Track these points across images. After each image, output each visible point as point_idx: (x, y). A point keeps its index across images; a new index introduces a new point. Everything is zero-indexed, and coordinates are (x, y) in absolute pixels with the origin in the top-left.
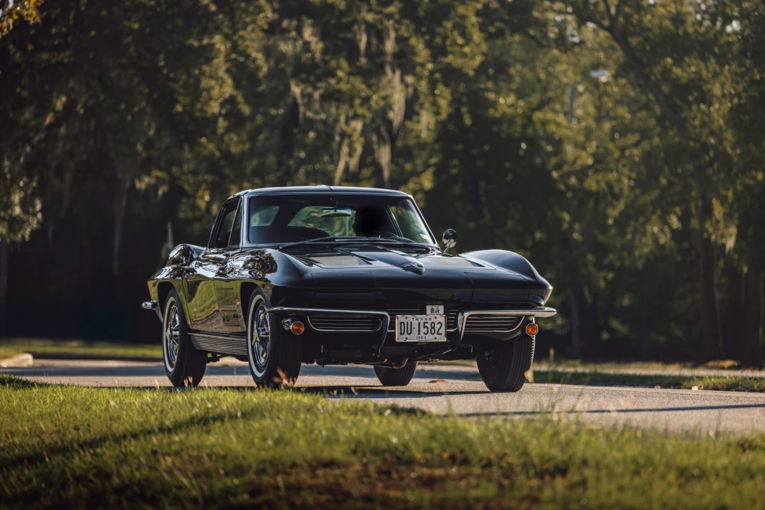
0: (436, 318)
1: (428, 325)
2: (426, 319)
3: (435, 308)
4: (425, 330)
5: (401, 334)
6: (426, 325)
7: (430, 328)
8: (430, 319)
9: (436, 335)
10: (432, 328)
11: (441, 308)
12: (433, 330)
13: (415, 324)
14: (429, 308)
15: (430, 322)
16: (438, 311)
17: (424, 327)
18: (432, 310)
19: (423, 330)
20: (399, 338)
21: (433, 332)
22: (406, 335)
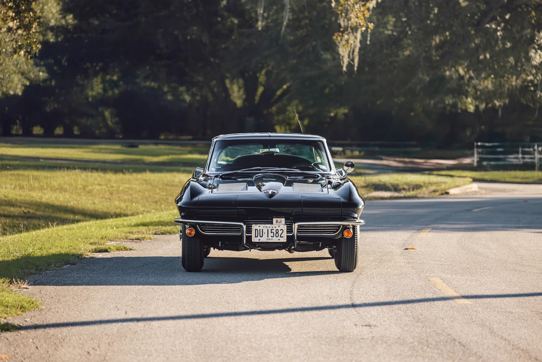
0: (279, 226)
1: (274, 231)
2: (272, 227)
3: (279, 220)
4: (272, 234)
5: (256, 237)
6: (272, 231)
7: (275, 233)
8: (275, 227)
9: (279, 238)
10: (277, 233)
11: (283, 220)
12: (277, 234)
13: (265, 231)
14: (274, 220)
15: (275, 229)
16: (281, 222)
17: (271, 232)
18: (277, 221)
19: (270, 234)
20: (254, 240)
21: (277, 236)
22: (259, 237)
